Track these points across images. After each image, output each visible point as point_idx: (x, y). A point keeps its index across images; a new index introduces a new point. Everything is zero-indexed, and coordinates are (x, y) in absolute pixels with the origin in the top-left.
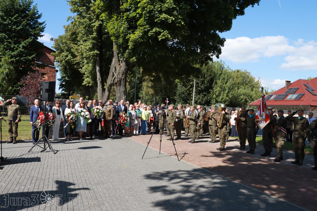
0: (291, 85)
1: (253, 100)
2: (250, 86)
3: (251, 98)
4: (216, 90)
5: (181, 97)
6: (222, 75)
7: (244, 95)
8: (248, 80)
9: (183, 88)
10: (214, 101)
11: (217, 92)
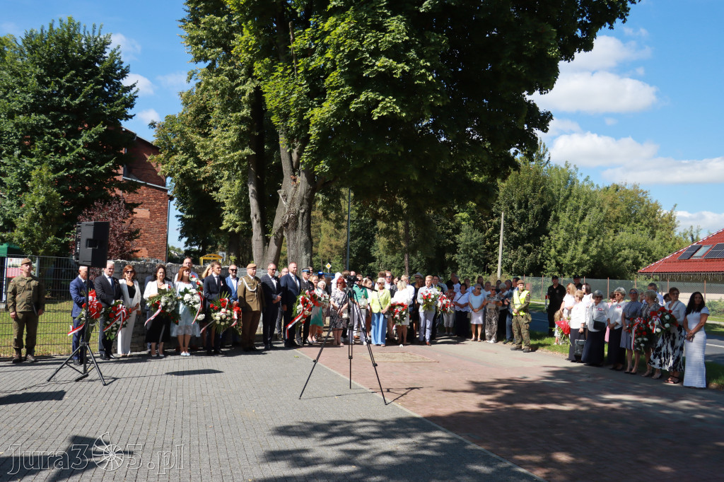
1: (654, 260)
2: (646, 226)
3: (648, 255)
4: (557, 236)
5: (471, 257)
6: (571, 198)
7: (630, 248)
8: (642, 211)
9: (474, 234)
10: (551, 264)
11: (560, 242)
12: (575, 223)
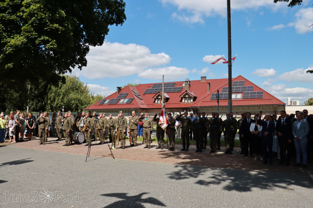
0: (122, 91)
1: (83, 105)
3: (81, 103)
4: (51, 95)
7: (75, 100)
10: (48, 106)
11: (52, 98)
12: (58, 90)
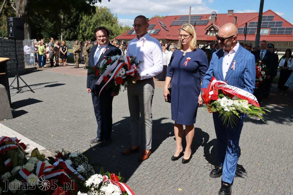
1: (113, 34)
2: (110, 22)
4: (83, 25)
8: (108, 16)
10: (80, 36)
11: (83, 28)
12: (89, 20)
